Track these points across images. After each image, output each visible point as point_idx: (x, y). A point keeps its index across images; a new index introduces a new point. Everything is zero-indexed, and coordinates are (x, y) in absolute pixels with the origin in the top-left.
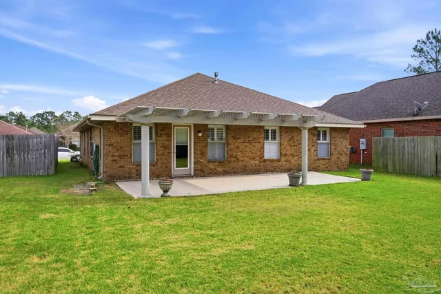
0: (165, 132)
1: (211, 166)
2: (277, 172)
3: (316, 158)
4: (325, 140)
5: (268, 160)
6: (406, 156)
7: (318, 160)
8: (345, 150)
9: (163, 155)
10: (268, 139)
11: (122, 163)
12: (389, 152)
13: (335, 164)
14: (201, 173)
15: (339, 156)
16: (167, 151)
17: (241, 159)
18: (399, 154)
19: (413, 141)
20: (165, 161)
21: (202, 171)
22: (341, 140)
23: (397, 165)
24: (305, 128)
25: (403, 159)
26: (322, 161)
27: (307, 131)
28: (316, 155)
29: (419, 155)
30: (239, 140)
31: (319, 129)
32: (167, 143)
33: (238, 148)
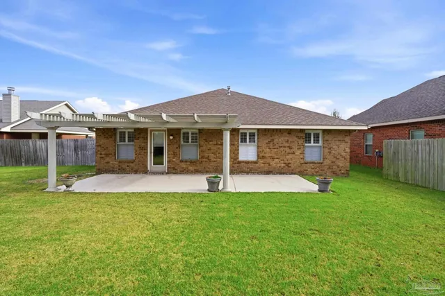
0: (142, 136)
1: (183, 165)
2: (253, 173)
3: (302, 161)
4: (318, 143)
5: (243, 162)
6: (420, 162)
7: (306, 163)
8: (343, 154)
9: (140, 154)
10: (246, 142)
11: (107, 159)
12: (400, 158)
13: (329, 168)
14: (172, 170)
15: (334, 160)
16: (144, 151)
17: (213, 160)
18: (412, 160)
19: (429, 144)
20: (142, 159)
21: (174, 168)
22: (338, 143)
23: (409, 174)
24: (227, 130)
25: (416, 166)
26: (311, 165)
27: (228, 133)
28: (303, 158)
29: (436, 162)
30: (211, 143)
31: (306, 132)
32: (143, 144)
33: (210, 149)
